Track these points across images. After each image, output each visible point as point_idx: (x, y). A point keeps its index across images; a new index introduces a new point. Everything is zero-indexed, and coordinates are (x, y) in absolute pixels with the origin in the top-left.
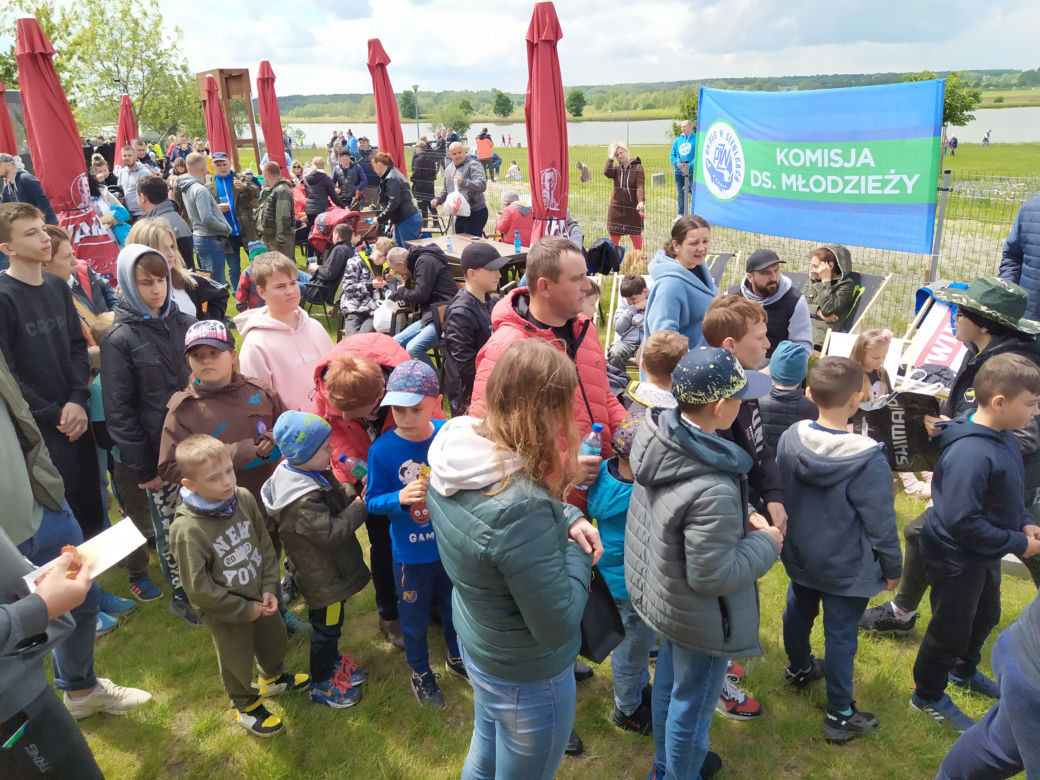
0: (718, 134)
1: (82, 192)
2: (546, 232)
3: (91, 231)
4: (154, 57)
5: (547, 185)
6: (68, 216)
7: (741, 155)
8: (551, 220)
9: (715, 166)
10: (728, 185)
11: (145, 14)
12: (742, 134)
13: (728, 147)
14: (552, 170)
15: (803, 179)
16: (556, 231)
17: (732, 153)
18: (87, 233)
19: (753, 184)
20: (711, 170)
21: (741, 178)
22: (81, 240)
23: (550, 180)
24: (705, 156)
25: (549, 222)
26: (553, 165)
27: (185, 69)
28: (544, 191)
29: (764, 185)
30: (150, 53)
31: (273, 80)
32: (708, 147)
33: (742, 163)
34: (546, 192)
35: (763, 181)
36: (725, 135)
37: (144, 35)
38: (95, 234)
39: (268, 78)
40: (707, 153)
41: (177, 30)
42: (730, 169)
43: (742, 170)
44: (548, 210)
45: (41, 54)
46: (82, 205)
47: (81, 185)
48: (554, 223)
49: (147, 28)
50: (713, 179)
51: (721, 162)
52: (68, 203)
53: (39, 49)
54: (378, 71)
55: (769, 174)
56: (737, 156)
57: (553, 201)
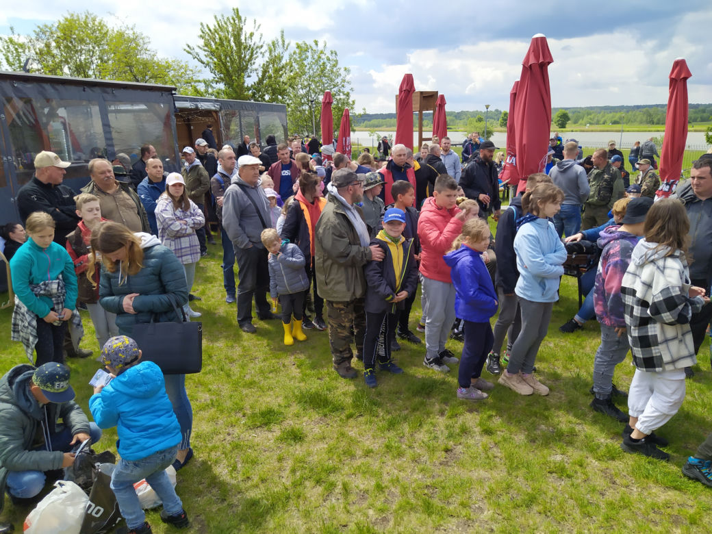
27: (348, 95)
41: (347, 70)
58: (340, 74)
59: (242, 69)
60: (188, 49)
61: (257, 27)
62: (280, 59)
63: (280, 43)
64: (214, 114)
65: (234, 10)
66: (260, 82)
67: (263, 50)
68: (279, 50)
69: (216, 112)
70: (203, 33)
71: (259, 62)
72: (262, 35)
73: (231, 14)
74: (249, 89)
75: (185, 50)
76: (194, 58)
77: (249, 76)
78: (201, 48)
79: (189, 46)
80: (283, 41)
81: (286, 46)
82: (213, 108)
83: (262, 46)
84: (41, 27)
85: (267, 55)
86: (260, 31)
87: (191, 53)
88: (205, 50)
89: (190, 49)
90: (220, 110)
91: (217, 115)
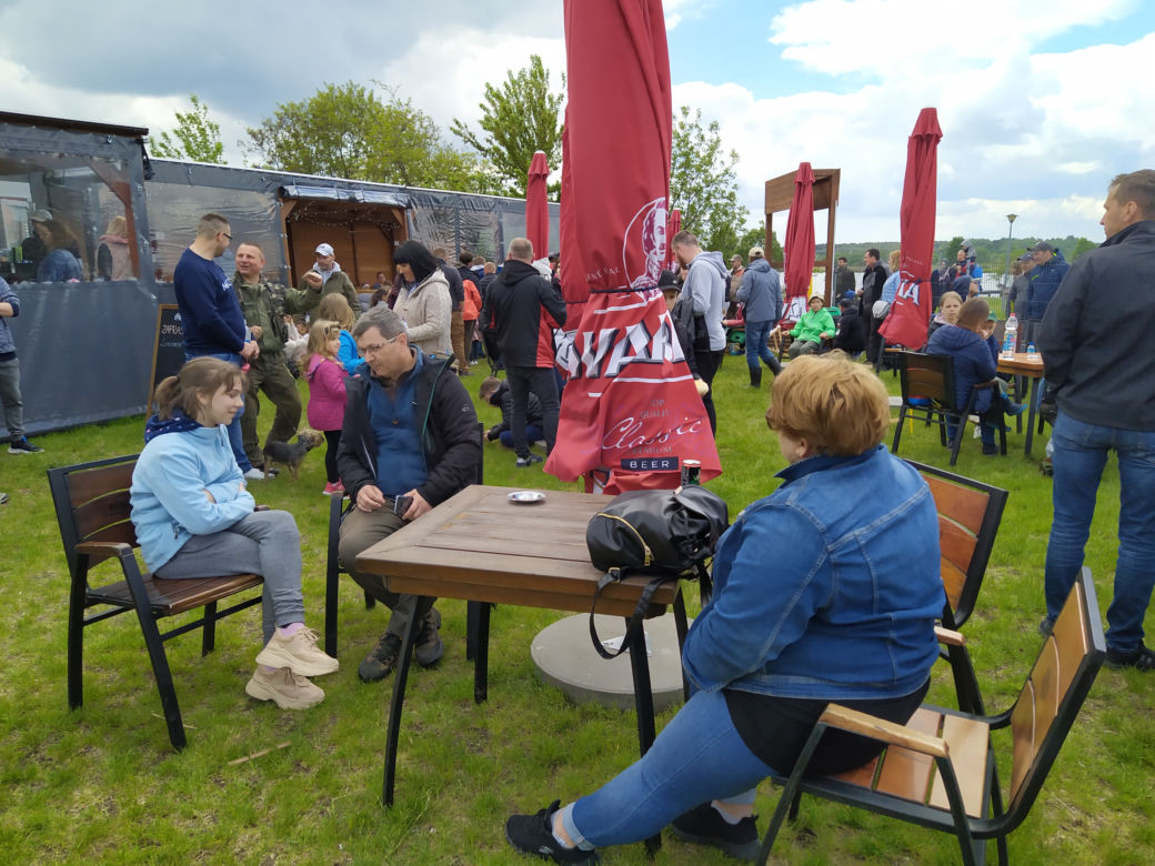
1: (650, 245)
3: (648, 350)
4: (703, 185)
6: (605, 306)
11: (702, 138)
22: (622, 367)
27: (731, 196)
30: (699, 180)
31: (938, 137)
37: (697, 162)
39: (929, 136)
41: (734, 155)
47: (650, 229)
49: (702, 154)
58: (722, 162)
60: (456, 128)
65: (532, 58)
69: (399, 209)
73: (529, 66)
74: (551, 190)
75: (451, 129)
76: (466, 142)
79: (457, 123)
82: (393, 202)
84: (286, 107)
87: (459, 133)
89: (460, 126)
90: (409, 206)
91: (403, 214)
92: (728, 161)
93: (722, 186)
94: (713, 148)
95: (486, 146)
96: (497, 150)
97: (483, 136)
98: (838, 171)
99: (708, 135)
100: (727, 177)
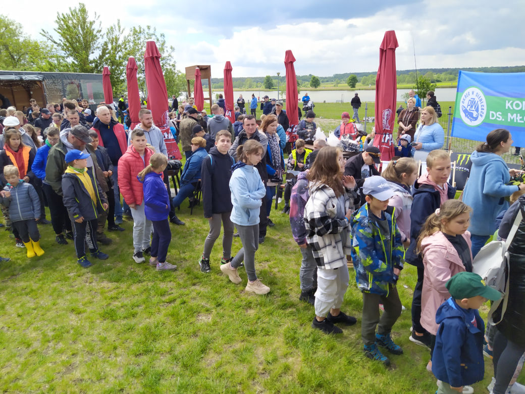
0: (471, 93)
1: (166, 119)
2: (383, 141)
5: (385, 117)
7: (485, 103)
8: (385, 134)
9: (468, 109)
10: (476, 119)
11: (158, 40)
12: (486, 94)
13: (477, 99)
14: (388, 110)
15: (520, 116)
16: (388, 140)
17: (479, 103)
18: (167, 138)
19: (491, 118)
20: (465, 111)
21: (484, 115)
23: (387, 115)
24: (461, 104)
25: (384, 135)
26: (390, 108)
28: (384, 120)
29: (497, 119)
32: (464, 100)
33: (485, 108)
34: (384, 121)
35: (497, 117)
36: (475, 94)
38: (169, 138)
40: (463, 102)
41: (171, 48)
42: (477, 111)
43: (485, 111)
44: (384, 130)
45: (156, 57)
46: (166, 125)
48: (387, 136)
50: (466, 116)
51: (472, 107)
52: (160, 124)
53: (155, 55)
54: (289, 65)
55: (501, 113)
56: (482, 104)
57: (388, 125)
58: (167, 51)
59: (87, 47)
60: (43, 33)
61: (97, 17)
62: (117, 39)
63: (117, 28)
64: (38, 83)
65: (80, 4)
66: (101, 57)
67: (102, 33)
68: (116, 33)
69: (40, 81)
70: (59, 19)
71: (100, 42)
72: (101, 22)
74: (91, 62)
75: (40, 33)
76: (48, 40)
77: (93, 53)
78: (56, 31)
79: (43, 31)
80: (119, 27)
81: (121, 31)
82: (37, 79)
83: (100, 31)
85: (105, 36)
86: (100, 19)
87: (45, 36)
88: (59, 32)
89: (45, 33)
90: (43, 80)
91: (41, 84)
92: (170, 50)
93: (168, 62)
94: (163, 45)
95: (58, 42)
96: (65, 45)
97: (57, 37)
98: (210, 66)
99: (160, 39)
100: (170, 58)
